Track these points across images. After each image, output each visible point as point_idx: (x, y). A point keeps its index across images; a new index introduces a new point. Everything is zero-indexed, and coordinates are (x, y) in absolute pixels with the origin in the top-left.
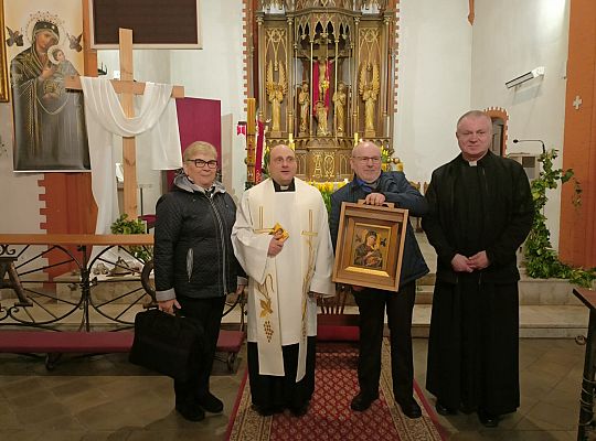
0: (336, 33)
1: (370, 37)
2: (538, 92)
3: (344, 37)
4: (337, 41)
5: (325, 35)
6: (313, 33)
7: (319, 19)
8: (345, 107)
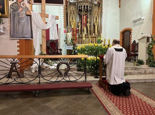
0: (89, 8)
1: (96, 9)
2: (142, 23)
3: (91, 9)
4: (89, 10)
5: (86, 8)
6: (83, 8)
7: (85, 4)
8: (90, 27)
